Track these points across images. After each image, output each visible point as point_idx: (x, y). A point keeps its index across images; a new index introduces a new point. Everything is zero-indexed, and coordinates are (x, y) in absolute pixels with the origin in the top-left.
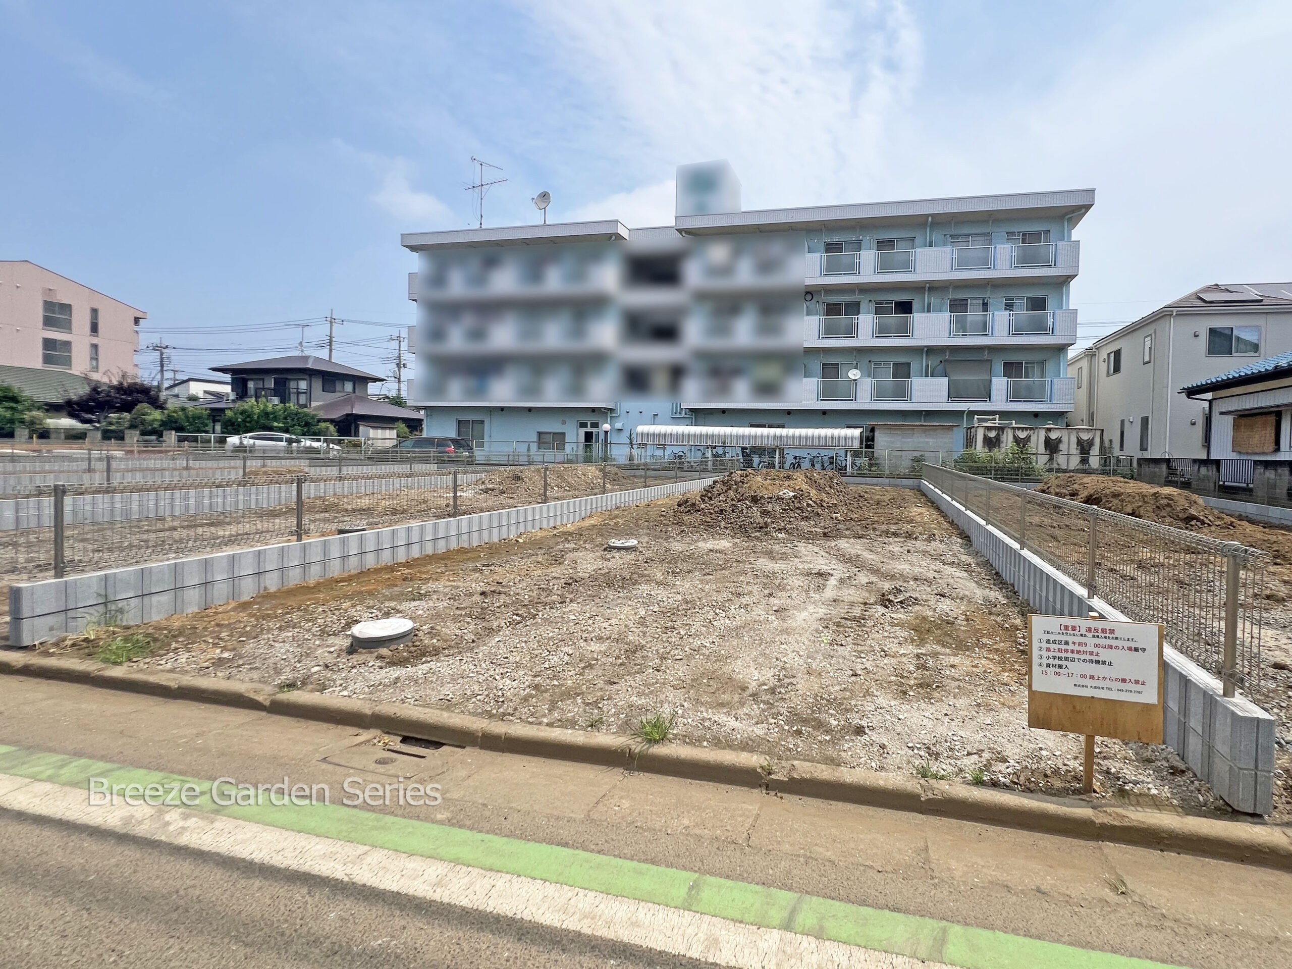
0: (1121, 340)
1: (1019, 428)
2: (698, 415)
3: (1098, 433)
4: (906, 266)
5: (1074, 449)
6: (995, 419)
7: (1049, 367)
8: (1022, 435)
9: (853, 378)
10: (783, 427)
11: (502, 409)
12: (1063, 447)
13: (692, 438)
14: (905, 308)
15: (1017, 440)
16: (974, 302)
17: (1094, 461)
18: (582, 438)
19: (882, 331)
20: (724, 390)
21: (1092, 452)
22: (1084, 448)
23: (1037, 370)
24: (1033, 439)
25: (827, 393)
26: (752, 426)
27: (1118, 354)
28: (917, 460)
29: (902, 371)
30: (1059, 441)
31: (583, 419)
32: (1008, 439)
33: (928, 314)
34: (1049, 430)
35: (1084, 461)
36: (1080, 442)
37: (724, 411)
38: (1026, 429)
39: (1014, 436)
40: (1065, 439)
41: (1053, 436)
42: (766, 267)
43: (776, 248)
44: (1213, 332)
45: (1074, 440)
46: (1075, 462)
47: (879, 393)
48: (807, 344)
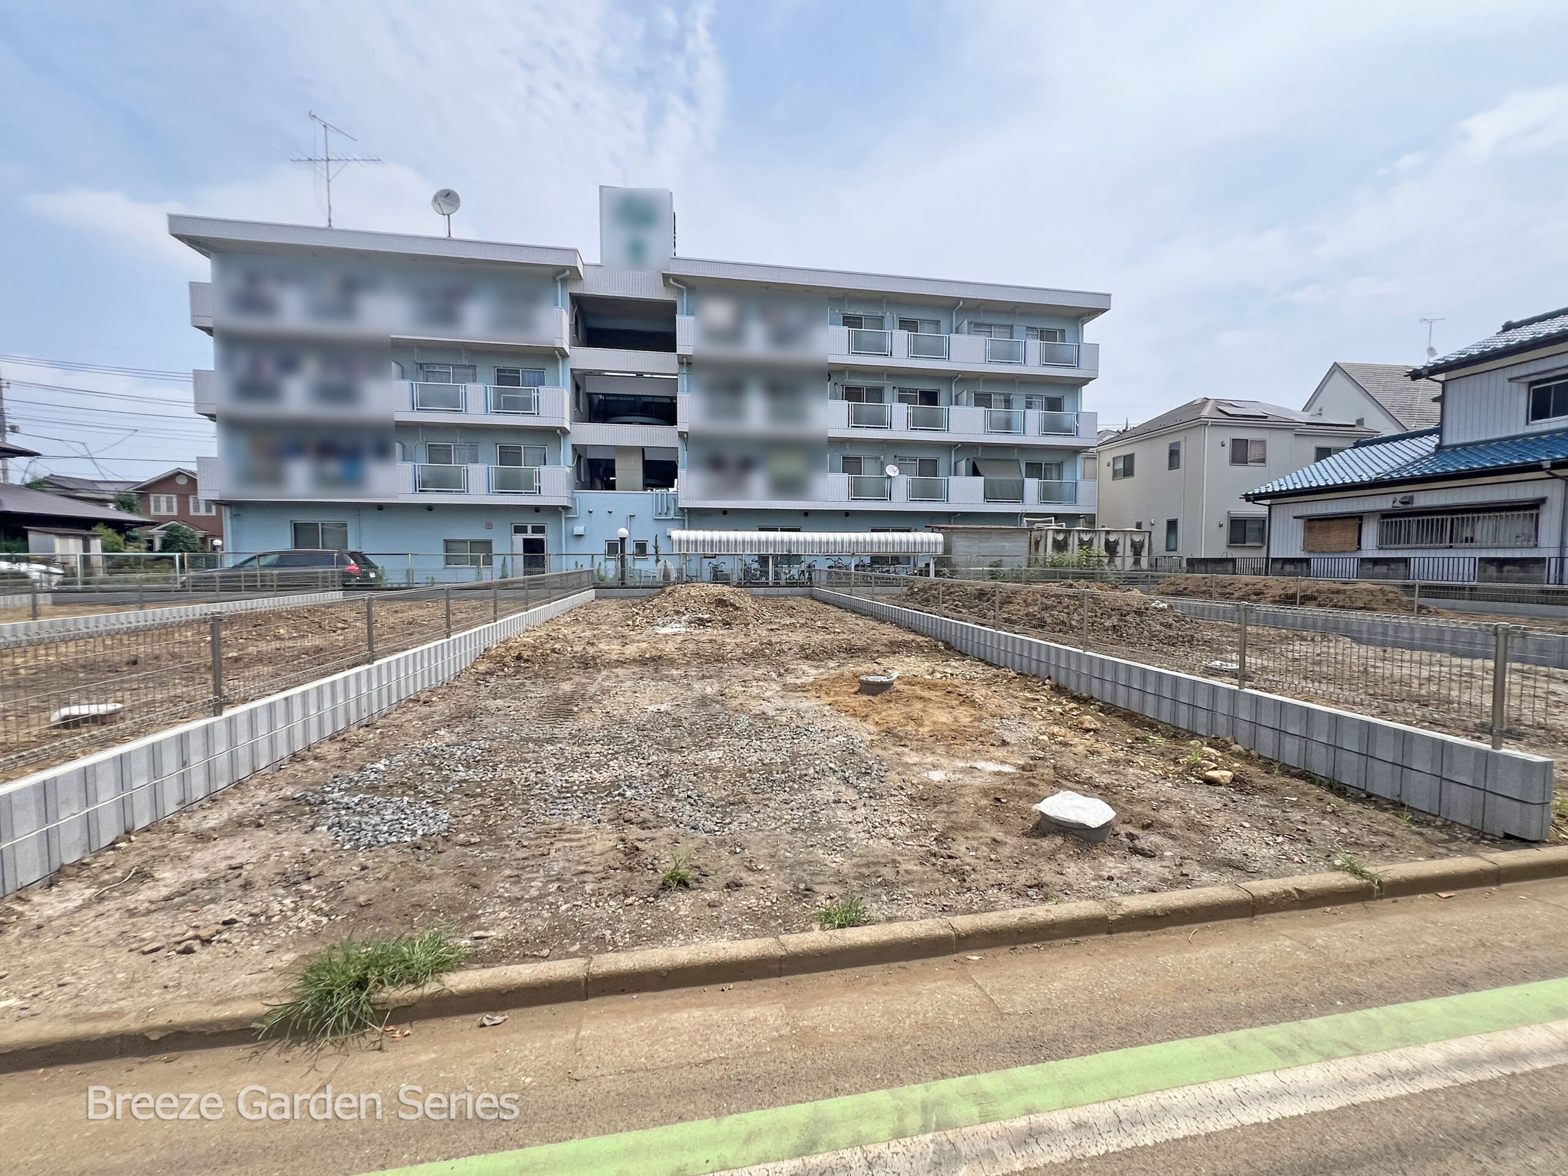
0: (1134, 446)
1: (1083, 531)
2: (695, 517)
3: (1147, 535)
5: (1129, 552)
6: (1050, 522)
8: (1086, 538)
10: (798, 530)
11: (380, 507)
12: (1120, 549)
14: (930, 398)
15: (1082, 543)
17: (1144, 563)
18: (519, 547)
20: (737, 486)
22: (1137, 548)
24: (1096, 541)
27: (1129, 460)
29: (929, 468)
30: (1116, 543)
31: (520, 522)
32: (1074, 540)
34: (1108, 532)
35: (1137, 562)
37: (725, 512)
38: (1089, 531)
39: (1080, 540)
40: (1121, 542)
41: (1112, 538)
42: (782, 336)
43: (794, 316)
44: (1235, 441)
45: (1129, 542)
46: (1129, 561)
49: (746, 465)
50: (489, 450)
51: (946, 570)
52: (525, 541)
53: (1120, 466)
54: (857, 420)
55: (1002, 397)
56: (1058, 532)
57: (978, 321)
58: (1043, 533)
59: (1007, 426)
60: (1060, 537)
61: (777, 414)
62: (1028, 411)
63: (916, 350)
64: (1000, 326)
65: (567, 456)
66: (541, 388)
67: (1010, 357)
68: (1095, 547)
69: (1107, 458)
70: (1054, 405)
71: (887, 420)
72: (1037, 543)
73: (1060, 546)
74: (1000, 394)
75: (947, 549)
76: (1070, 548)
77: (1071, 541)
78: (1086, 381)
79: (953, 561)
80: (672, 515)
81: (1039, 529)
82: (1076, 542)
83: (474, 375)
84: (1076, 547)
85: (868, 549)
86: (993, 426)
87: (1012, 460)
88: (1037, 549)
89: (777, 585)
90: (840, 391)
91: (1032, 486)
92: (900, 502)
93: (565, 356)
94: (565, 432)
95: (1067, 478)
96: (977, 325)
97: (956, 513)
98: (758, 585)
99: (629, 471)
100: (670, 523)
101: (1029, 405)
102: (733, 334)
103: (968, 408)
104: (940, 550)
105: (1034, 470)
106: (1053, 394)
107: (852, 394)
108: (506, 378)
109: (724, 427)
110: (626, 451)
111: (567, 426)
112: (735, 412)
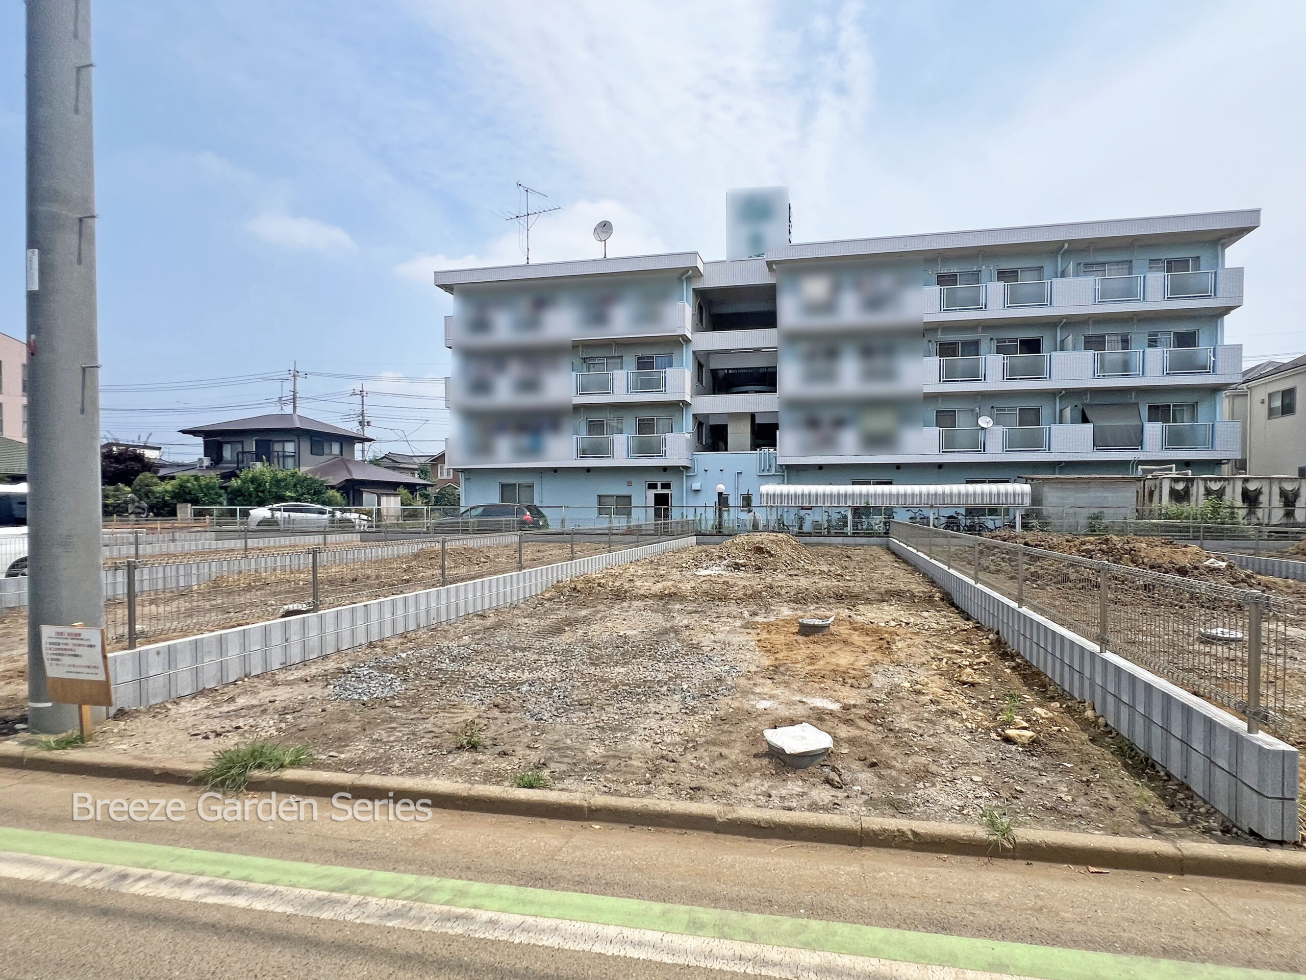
1: (1211, 479)
4: (1040, 299)
5: (1277, 501)
6: (1171, 469)
7: (1203, 410)
8: (1215, 486)
9: (985, 426)
12: (1263, 499)
13: (778, 500)
15: (1208, 492)
16: (1112, 338)
19: (1012, 373)
20: (828, 443)
21: (1297, 505)
23: (1186, 415)
24: (1229, 490)
25: (948, 445)
26: (854, 483)
28: (1096, 517)
30: (1259, 492)
32: (1198, 490)
33: (1063, 353)
34: (1246, 480)
35: (1289, 514)
36: (1283, 493)
39: (1206, 489)
40: (1265, 490)
41: (1252, 487)
42: (874, 303)
43: (885, 282)
45: (1276, 490)
46: (1278, 515)
47: (1011, 444)
48: (928, 389)
49: (840, 423)
50: (630, 424)
51: (1035, 522)
52: (656, 495)
53: (1277, 403)
54: (949, 375)
55: (1119, 338)
56: (1176, 480)
57: (1088, 261)
58: (1158, 482)
59: (1125, 368)
60: (1180, 486)
61: (870, 375)
62: (1149, 351)
63: (1013, 300)
64: (1118, 263)
65: (688, 424)
66: (668, 370)
67: (1128, 294)
68: (1227, 498)
69: (1260, 393)
70: (1186, 340)
71: (981, 372)
72: (1151, 494)
73: (1179, 497)
74: (1117, 335)
75: (1036, 500)
76: (1193, 499)
77: (1193, 490)
78: (1228, 310)
79: (1045, 513)
80: (773, 472)
81: (1155, 478)
82: (1202, 490)
83: (622, 363)
84: (1201, 497)
85: (963, 501)
86: (1103, 368)
87: (1128, 404)
88: (1151, 500)
89: (855, 535)
90: (934, 347)
91: (1153, 431)
92: (995, 452)
93: (687, 341)
94: (686, 404)
95: (1203, 420)
96: (1086, 265)
97: (1060, 462)
98: (837, 535)
99: (740, 434)
100: (771, 479)
101: (1153, 343)
102: (828, 307)
103: (1076, 353)
104: (1027, 501)
105: (1158, 413)
106: (1183, 328)
107: (946, 350)
108: (644, 364)
109: (821, 390)
110: (737, 416)
111: (688, 399)
112: (829, 376)
